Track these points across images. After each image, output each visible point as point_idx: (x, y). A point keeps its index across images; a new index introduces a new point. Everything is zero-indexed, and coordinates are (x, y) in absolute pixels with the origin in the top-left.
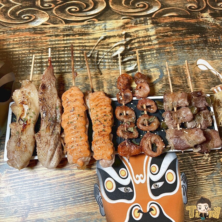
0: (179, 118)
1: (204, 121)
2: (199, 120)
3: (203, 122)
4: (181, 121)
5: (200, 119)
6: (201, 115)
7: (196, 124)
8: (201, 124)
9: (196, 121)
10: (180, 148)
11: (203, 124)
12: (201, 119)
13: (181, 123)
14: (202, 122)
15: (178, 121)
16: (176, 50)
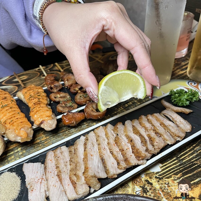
16: (48, 137)
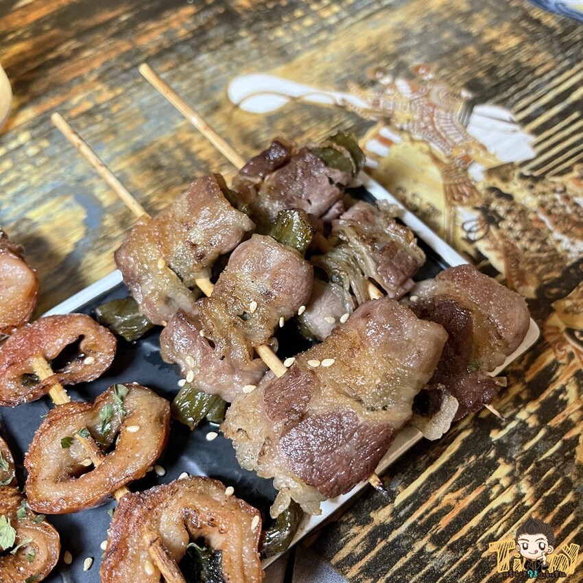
0: (243, 317)
1: (378, 257)
2: (349, 265)
3: (378, 265)
4: (262, 323)
5: (355, 259)
6: (345, 234)
7: (351, 291)
8: (371, 280)
9: (339, 276)
10: (349, 473)
11: (385, 272)
12: (358, 256)
13: (269, 333)
14: (371, 269)
15: (248, 331)
16: (120, 91)
